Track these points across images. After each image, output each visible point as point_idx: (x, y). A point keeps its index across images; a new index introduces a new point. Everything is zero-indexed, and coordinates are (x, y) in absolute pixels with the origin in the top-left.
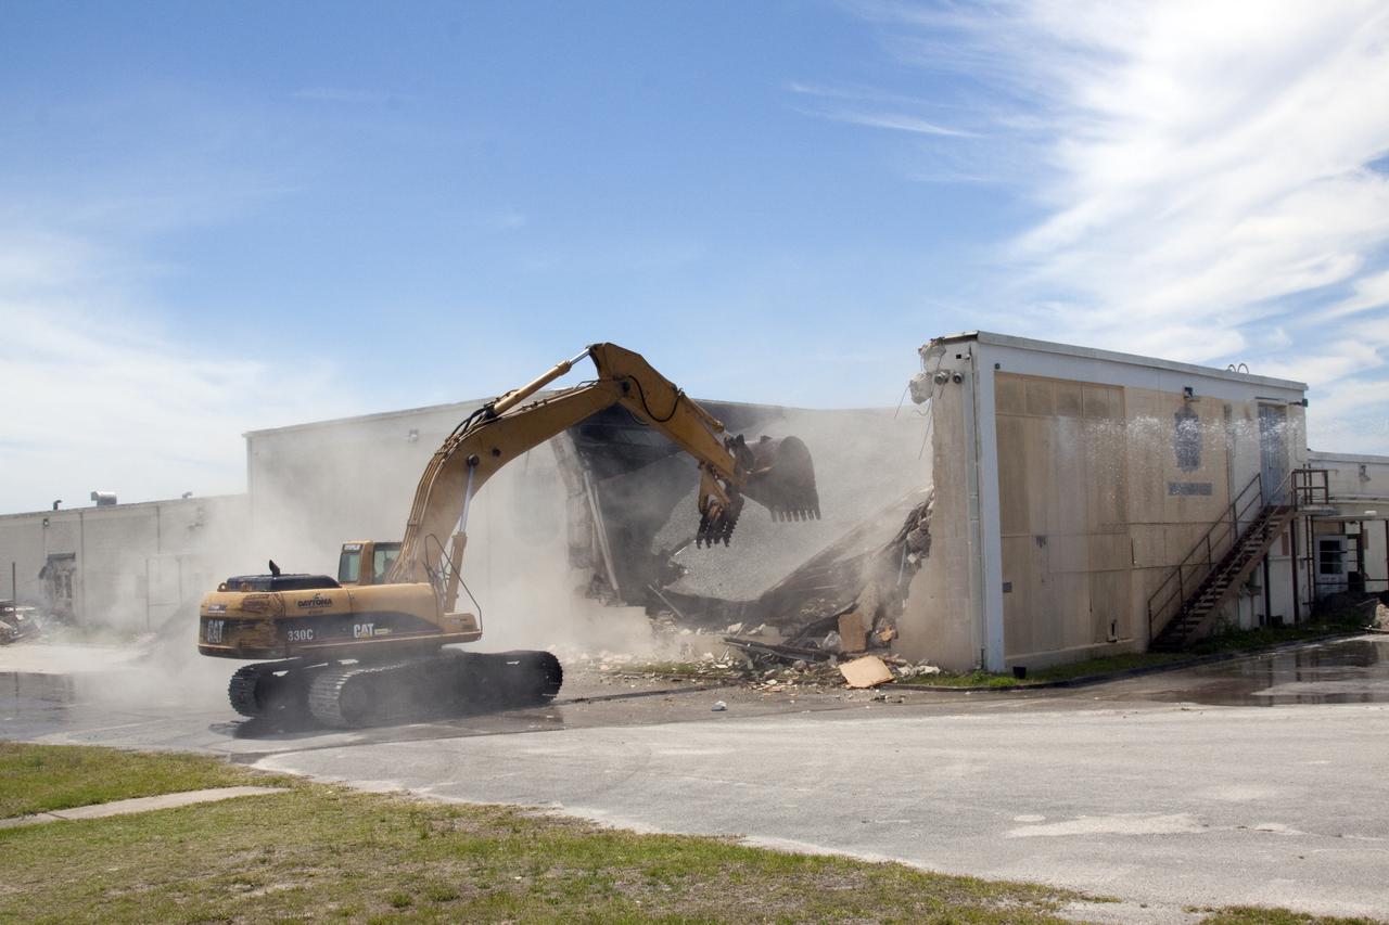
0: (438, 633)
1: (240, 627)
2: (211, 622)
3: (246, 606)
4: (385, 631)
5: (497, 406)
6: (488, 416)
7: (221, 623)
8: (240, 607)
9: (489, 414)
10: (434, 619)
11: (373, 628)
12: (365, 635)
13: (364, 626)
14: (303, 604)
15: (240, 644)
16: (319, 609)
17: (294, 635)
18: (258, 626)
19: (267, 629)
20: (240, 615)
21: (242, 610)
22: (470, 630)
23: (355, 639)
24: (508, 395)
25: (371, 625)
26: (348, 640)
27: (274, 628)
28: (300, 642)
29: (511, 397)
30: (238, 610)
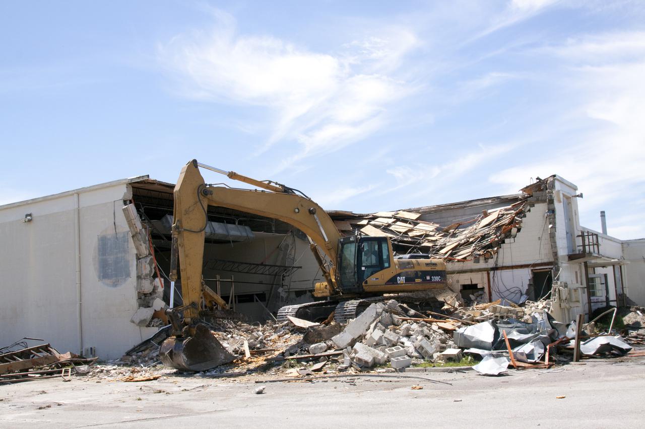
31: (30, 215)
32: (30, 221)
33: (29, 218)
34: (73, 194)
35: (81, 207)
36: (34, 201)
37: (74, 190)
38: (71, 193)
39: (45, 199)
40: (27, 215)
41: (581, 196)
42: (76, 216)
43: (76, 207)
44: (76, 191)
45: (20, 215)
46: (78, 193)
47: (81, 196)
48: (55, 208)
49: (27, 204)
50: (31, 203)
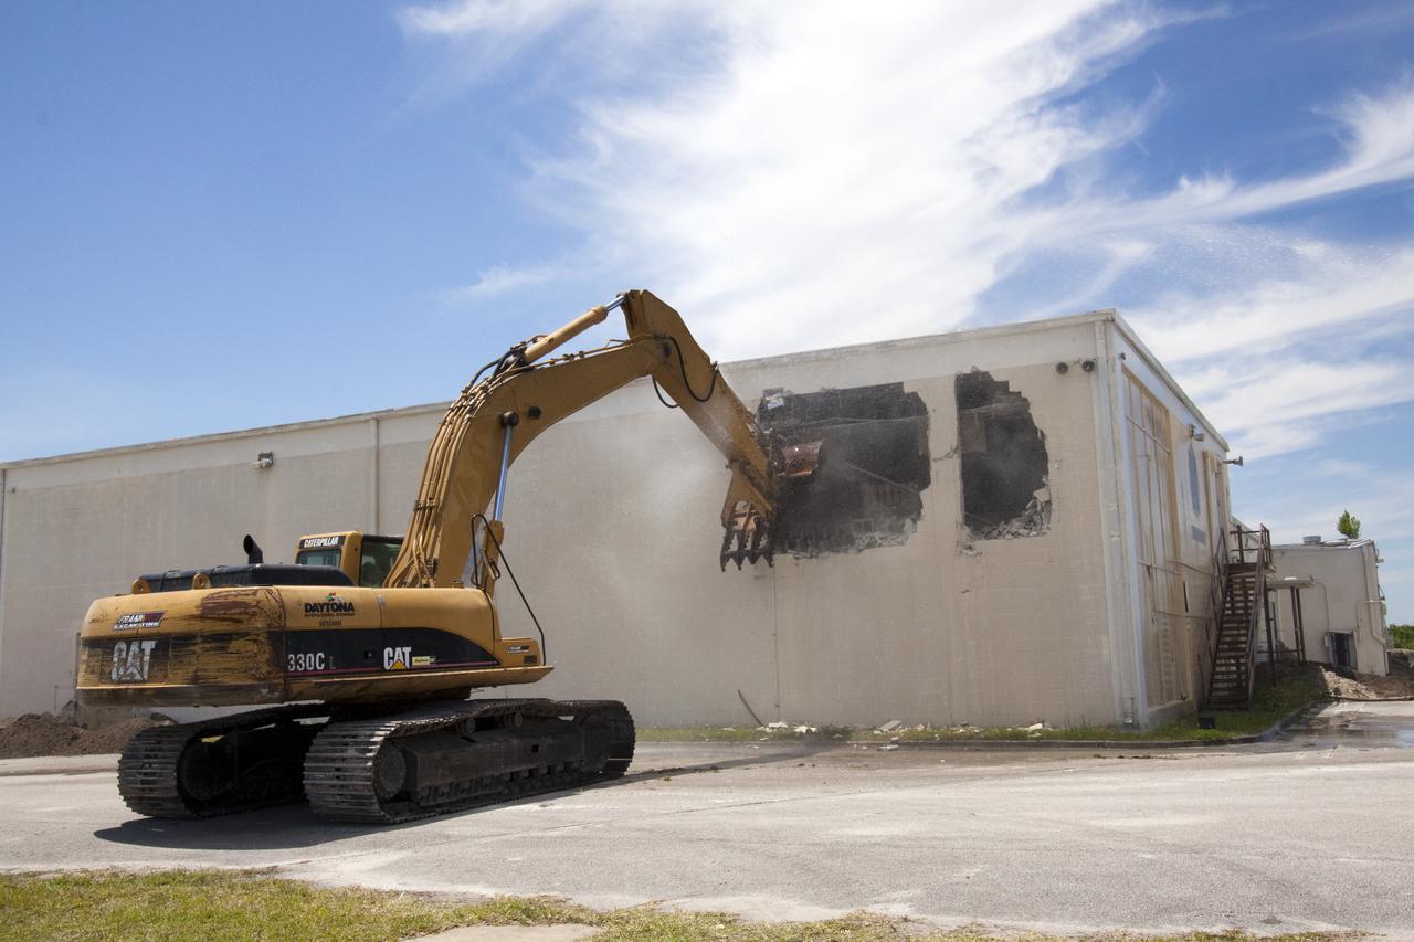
0: (493, 666)
1: (197, 648)
2: (123, 646)
3: (207, 611)
4: (426, 660)
5: (531, 349)
6: (518, 363)
7: (148, 646)
8: (196, 612)
9: (521, 359)
10: (488, 646)
11: (411, 655)
12: (400, 666)
13: (398, 650)
14: (312, 608)
15: (195, 679)
16: (335, 618)
17: (297, 662)
18: (235, 645)
19: (255, 648)
20: (197, 626)
21: (199, 618)
22: (531, 659)
23: (384, 671)
24: (534, 341)
25: (407, 650)
26: (379, 672)
27: (267, 648)
30: (193, 617)
31: (269, 455)
32: (269, 466)
33: (265, 461)
34: (368, 421)
35: (382, 443)
36: (282, 430)
37: (370, 414)
38: (363, 418)
39: (306, 427)
40: (262, 456)
41: (1240, 462)
42: (373, 462)
43: (373, 443)
44: (374, 416)
45: (250, 455)
46: (379, 419)
47: (383, 424)
48: (325, 444)
49: (264, 435)
50: (273, 433)
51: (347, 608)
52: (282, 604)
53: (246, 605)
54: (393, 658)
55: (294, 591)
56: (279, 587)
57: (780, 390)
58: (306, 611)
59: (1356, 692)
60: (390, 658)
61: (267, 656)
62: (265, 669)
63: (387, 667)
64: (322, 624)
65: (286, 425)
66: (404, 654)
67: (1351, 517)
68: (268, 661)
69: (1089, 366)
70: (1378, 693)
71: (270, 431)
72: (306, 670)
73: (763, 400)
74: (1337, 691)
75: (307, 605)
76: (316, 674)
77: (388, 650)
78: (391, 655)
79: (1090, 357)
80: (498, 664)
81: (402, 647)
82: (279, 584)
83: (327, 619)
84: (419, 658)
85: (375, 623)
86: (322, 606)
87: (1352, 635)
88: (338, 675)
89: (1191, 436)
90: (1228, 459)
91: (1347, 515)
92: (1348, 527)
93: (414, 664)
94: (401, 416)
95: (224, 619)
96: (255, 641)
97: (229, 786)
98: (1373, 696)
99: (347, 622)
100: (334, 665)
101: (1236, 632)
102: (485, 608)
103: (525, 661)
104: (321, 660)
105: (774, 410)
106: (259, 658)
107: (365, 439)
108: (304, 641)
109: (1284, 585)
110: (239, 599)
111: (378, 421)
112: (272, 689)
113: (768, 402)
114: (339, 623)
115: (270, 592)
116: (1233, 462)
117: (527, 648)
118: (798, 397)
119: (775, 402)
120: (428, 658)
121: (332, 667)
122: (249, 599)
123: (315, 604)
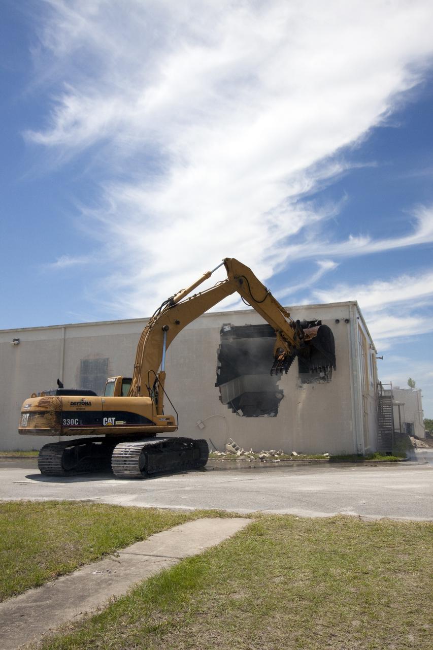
0: (153, 425)
1: (37, 416)
2: (24, 415)
3: (41, 404)
4: (122, 423)
5: (175, 298)
6: (171, 304)
8: (37, 404)
9: (172, 303)
10: (150, 418)
11: (115, 420)
12: (110, 424)
13: (110, 419)
14: (73, 404)
16: (83, 407)
17: (67, 422)
18: (46, 415)
19: (51, 417)
20: (37, 409)
21: (38, 406)
22: (171, 425)
24: (180, 292)
25: (114, 419)
26: (100, 426)
27: (55, 417)
28: (70, 426)
29: (182, 293)
30: (37, 406)
31: (18, 340)
32: (18, 344)
33: (16, 342)
34: (61, 328)
35: (66, 337)
36: (24, 330)
37: (62, 325)
38: (59, 327)
39: (35, 329)
40: (15, 340)
42: (63, 345)
43: (63, 337)
44: (64, 326)
45: (10, 340)
46: (66, 327)
47: (67, 329)
48: (42, 337)
49: (16, 332)
50: (20, 331)
51: (89, 404)
52: (61, 402)
53: (49, 402)
54: (107, 422)
55: (67, 398)
56: (62, 396)
57: (230, 324)
58: (71, 404)
59: (422, 445)
60: (106, 422)
61: (54, 419)
62: (54, 424)
63: (104, 424)
64: (77, 409)
65: (26, 328)
66: (112, 420)
67: (412, 380)
68: (55, 421)
69: (347, 321)
70: (429, 445)
71: (19, 330)
72: (70, 424)
73: (222, 327)
74: (415, 444)
75: (71, 402)
76: (74, 426)
77: (105, 419)
78: (106, 420)
79: (347, 318)
80: (155, 425)
81: (111, 417)
82: (63, 395)
83: (80, 407)
84: (119, 422)
85: (100, 409)
86: (78, 403)
87: (413, 424)
88: (84, 427)
89: (370, 348)
90: (377, 357)
91: (411, 379)
92: (411, 383)
93: (116, 423)
94: (75, 327)
95: (43, 407)
96: (51, 414)
97: (75, 466)
98: (427, 446)
99: (88, 409)
100: (82, 423)
101: (382, 421)
102: (150, 405)
103: (168, 424)
104: (77, 422)
105: (226, 331)
106: (52, 420)
107: (60, 335)
108: (70, 415)
109: (396, 404)
110: (48, 400)
111: (65, 328)
112: (56, 430)
113: (225, 328)
114: (84, 409)
115: (58, 398)
116: (380, 358)
117: (169, 419)
118: (236, 327)
119: (227, 329)
120: (123, 422)
121: (82, 424)
122: (51, 400)
123: (75, 402)
